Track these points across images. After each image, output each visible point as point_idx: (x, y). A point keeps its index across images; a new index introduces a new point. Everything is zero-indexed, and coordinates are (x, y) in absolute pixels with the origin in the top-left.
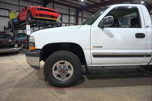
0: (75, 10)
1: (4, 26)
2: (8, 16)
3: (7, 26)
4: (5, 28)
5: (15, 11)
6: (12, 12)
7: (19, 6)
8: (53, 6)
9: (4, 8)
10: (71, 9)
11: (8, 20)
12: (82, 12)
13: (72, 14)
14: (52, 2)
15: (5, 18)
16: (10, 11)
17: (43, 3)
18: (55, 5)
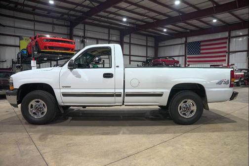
0: (118, 33)
1: (12, 60)
2: (18, 45)
3: (15, 60)
4: (13, 62)
5: (29, 38)
6: (24, 39)
7: (34, 30)
8: (85, 28)
9: (14, 34)
10: (112, 31)
11: (18, 50)
12: (129, 36)
13: (114, 38)
14: (83, 23)
15: (14, 48)
16: (21, 38)
17: (69, 24)
18: (87, 27)
